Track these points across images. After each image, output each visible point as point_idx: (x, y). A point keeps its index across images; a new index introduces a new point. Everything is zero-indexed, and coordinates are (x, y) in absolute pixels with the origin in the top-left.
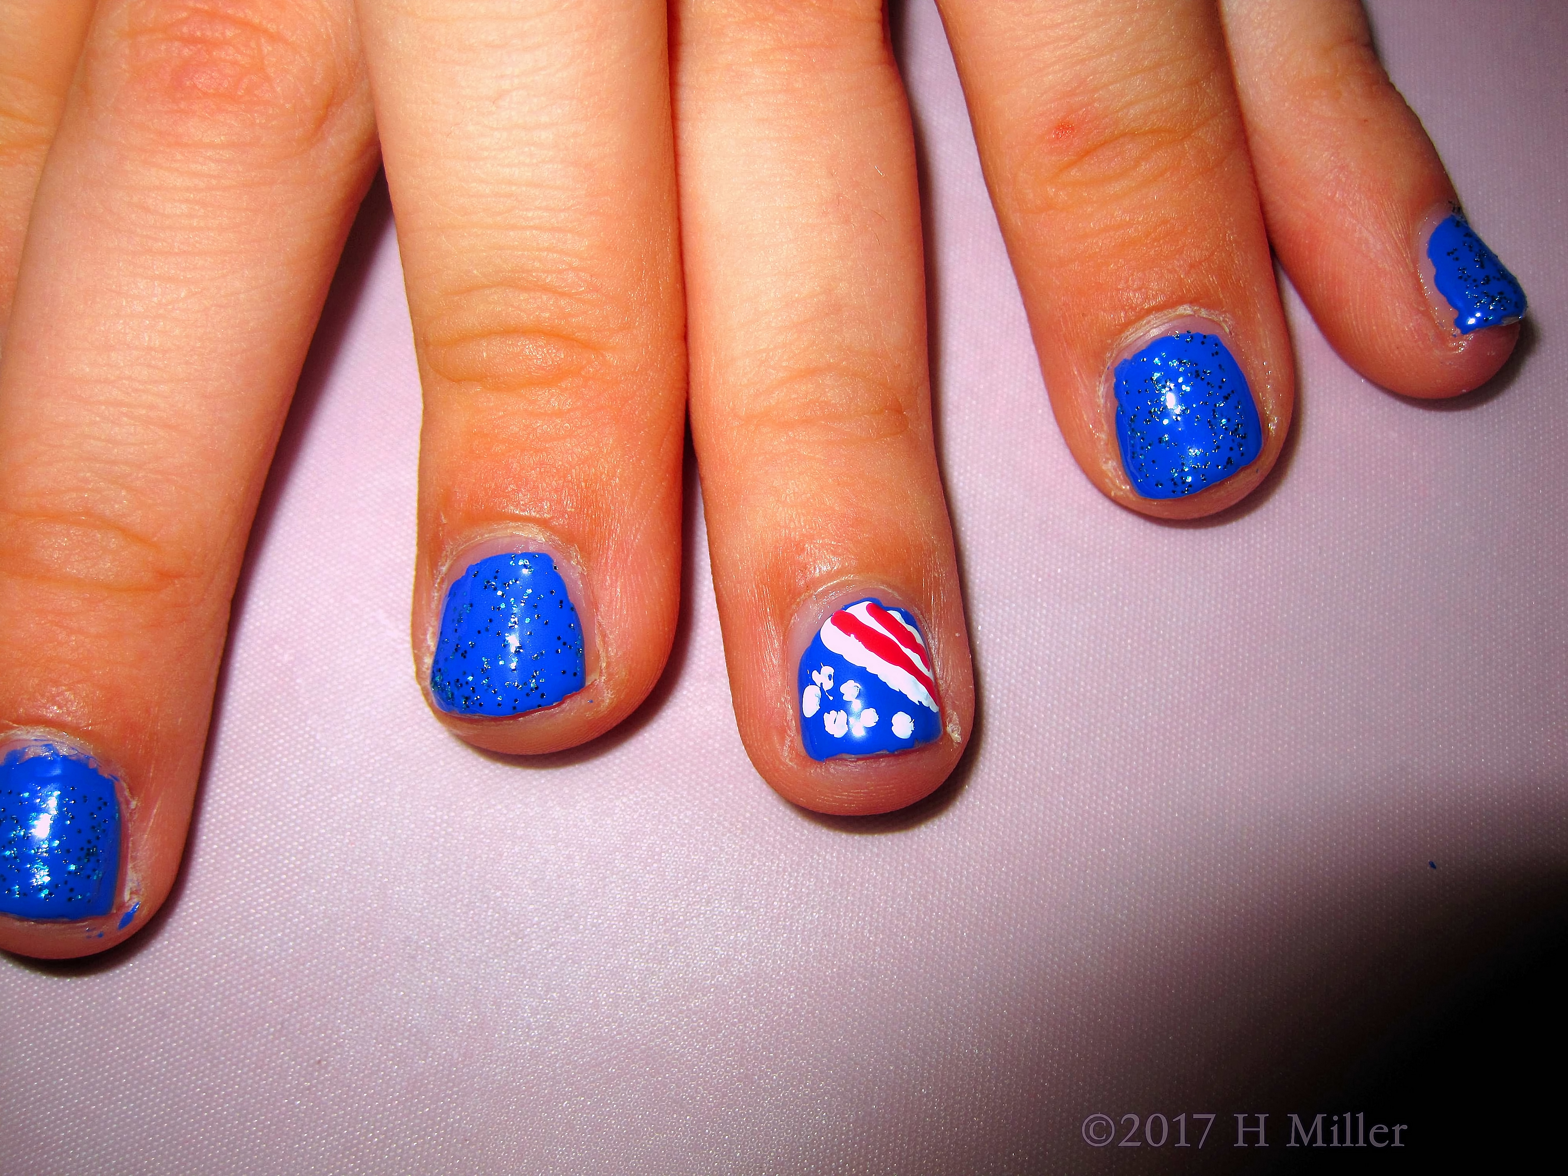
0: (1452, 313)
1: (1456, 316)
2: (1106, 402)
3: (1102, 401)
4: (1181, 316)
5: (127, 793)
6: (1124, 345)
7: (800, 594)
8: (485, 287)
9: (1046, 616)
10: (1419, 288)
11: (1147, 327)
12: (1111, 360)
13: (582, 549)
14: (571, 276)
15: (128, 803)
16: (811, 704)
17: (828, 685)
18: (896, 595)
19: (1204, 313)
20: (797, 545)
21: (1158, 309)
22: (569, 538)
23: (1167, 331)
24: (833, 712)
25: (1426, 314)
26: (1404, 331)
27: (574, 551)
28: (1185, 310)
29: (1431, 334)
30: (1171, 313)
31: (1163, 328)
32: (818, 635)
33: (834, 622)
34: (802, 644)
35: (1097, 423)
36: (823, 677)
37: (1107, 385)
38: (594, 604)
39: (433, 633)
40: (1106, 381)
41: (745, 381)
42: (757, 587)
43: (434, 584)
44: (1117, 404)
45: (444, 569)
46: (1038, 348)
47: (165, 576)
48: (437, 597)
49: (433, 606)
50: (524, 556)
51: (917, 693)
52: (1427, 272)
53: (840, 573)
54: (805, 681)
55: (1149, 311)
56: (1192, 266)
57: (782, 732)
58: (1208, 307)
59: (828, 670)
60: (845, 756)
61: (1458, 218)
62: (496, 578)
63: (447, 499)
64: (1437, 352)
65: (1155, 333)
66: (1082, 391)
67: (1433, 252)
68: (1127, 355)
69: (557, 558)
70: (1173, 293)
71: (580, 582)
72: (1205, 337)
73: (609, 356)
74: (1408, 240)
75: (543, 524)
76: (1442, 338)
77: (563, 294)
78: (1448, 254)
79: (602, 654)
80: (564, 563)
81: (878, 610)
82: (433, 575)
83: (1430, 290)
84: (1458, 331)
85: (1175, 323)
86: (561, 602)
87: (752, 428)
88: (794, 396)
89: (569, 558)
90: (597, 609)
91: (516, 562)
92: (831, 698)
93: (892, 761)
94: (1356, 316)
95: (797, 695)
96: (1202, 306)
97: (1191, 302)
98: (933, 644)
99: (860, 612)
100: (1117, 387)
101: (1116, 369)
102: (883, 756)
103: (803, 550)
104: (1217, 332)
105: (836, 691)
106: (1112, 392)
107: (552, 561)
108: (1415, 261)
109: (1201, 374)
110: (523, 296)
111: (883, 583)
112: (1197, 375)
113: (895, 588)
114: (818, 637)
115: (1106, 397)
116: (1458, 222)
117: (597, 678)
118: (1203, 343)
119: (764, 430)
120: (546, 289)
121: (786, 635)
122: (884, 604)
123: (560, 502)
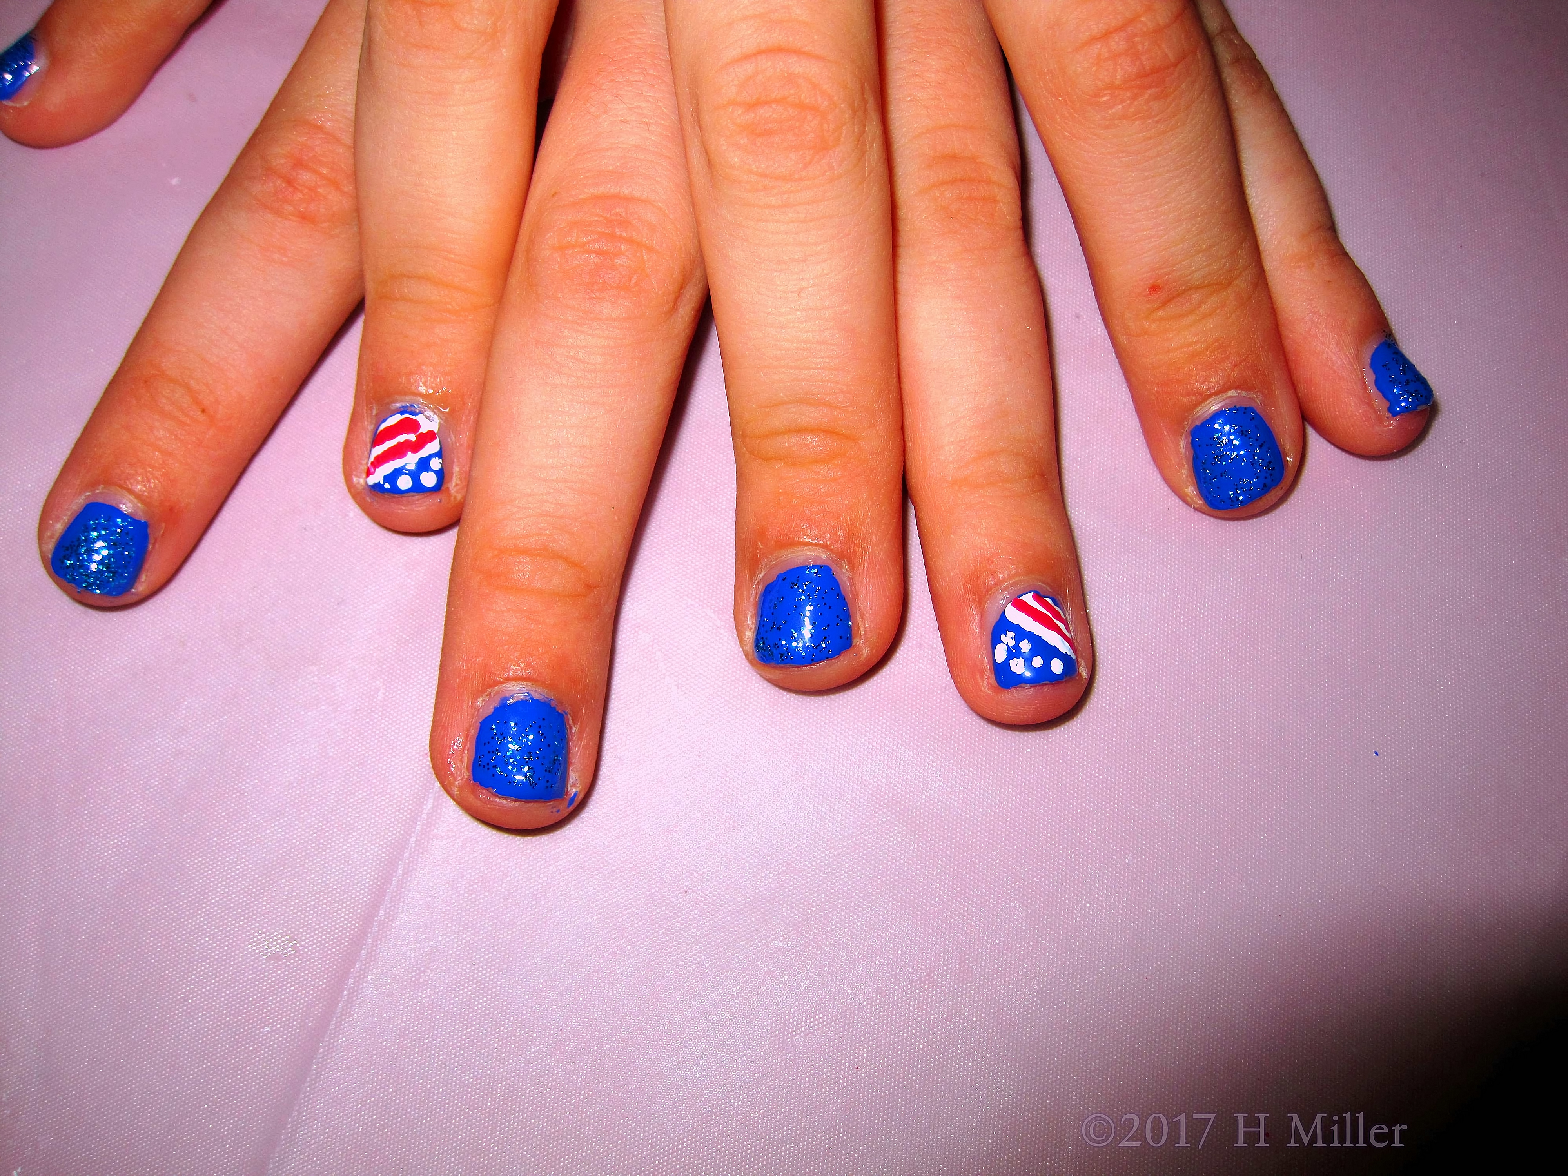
0: (1387, 404)
1: (1388, 406)
2: (1186, 452)
3: (1183, 450)
4: (1231, 397)
5: (571, 722)
6: (1195, 417)
7: (991, 589)
8: (786, 403)
9: (1129, 603)
10: (1365, 388)
11: (1210, 406)
12: (1188, 426)
13: (849, 563)
14: (841, 398)
15: (571, 728)
16: (1001, 654)
17: (1012, 643)
18: (1048, 588)
19: (1244, 394)
20: (988, 559)
21: (1217, 393)
22: (842, 555)
23: (1222, 406)
24: (1015, 659)
25: (1370, 404)
26: (1356, 415)
27: (844, 563)
28: (1233, 393)
29: (1373, 416)
30: (1225, 396)
31: (1220, 405)
32: (1004, 612)
33: (1013, 605)
34: (992, 619)
35: (1181, 466)
36: (1008, 638)
37: (1186, 440)
38: (856, 596)
39: (751, 616)
40: (1186, 438)
41: (951, 459)
42: (964, 585)
43: (752, 585)
44: (1193, 452)
45: (761, 576)
46: (1139, 416)
47: (590, 587)
48: (753, 595)
49: (751, 599)
50: (814, 567)
51: (1064, 647)
52: (1370, 378)
53: (1014, 576)
54: (996, 640)
55: (1211, 396)
56: (1235, 366)
57: (982, 673)
58: (1248, 389)
59: (1011, 634)
60: (1023, 685)
61: (1390, 342)
62: (798, 581)
63: (762, 534)
64: (1377, 428)
65: (1214, 408)
66: (1171, 445)
67: (1373, 365)
68: (1198, 423)
69: (834, 568)
70: (1225, 384)
71: (847, 582)
72: (1245, 408)
73: (862, 444)
74: (1358, 358)
75: (826, 547)
76: (1380, 419)
77: (836, 407)
78: (1383, 366)
79: (861, 626)
80: (838, 571)
81: (1038, 597)
82: (752, 581)
83: (1372, 390)
84: (1390, 415)
85: (1227, 401)
86: (838, 595)
87: (957, 488)
88: (981, 469)
89: (841, 567)
90: (858, 599)
91: (810, 571)
92: (1014, 651)
93: (1051, 687)
94: (1325, 406)
95: (990, 649)
96: (1242, 389)
97: (1236, 388)
98: (1069, 618)
99: (1028, 599)
100: (1193, 442)
101: (1191, 432)
102: (1046, 684)
103: (992, 562)
104: (1253, 405)
105: (1017, 646)
106: (1189, 445)
107: (831, 570)
108: (1362, 371)
109: (1244, 432)
110: (812, 409)
111: (1040, 581)
112: (1242, 434)
113: (1047, 584)
114: (1003, 614)
115: (1186, 448)
116: (1389, 344)
117: (858, 642)
118: (1244, 413)
119: (965, 489)
120: (825, 404)
121: (983, 614)
122: (1042, 594)
123: (836, 534)
